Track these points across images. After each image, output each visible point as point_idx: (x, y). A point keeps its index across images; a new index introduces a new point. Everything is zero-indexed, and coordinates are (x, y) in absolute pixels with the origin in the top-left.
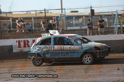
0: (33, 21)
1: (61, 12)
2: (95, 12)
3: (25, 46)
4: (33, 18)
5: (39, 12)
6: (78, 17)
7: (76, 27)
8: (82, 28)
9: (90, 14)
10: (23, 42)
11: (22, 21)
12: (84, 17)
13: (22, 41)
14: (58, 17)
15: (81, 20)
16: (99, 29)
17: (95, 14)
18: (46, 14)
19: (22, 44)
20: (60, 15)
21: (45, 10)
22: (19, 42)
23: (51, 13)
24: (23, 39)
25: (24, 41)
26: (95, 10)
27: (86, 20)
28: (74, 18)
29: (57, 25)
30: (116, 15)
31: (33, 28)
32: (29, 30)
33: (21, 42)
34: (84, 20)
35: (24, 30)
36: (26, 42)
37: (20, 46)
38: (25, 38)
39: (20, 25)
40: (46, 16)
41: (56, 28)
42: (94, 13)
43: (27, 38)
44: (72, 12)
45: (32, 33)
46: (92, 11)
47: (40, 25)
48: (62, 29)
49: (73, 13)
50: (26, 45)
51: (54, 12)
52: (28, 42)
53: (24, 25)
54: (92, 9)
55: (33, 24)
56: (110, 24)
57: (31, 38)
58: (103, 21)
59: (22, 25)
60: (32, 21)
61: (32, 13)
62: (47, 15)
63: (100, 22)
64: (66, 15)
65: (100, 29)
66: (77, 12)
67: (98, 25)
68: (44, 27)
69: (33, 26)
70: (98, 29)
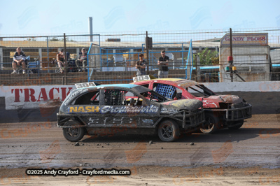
0: (41, 55)
1: (89, 40)
2: (154, 41)
3: (27, 100)
4: (40, 50)
5: (51, 38)
6: (121, 50)
7: (119, 68)
8: (129, 70)
9: (145, 46)
10: (23, 91)
11: (21, 54)
12: (132, 50)
13: (21, 90)
14: (86, 49)
15: (125, 56)
16: (159, 72)
17: (153, 46)
18: (67, 43)
19: (22, 95)
20: (90, 46)
21: (65, 36)
22: (17, 91)
23: (72, 41)
24: (23, 87)
25: (26, 91)
26: (153, 39)
27: (135, 55)
28: (114, 51)
29: (85, 62)
30: (190, 49)
31: (41, 67)
32: (35, 71)
33: (20, 92)
34: (132, 55)
35: (26, 71)
36: (30, 91)
37: (17, 99)
38: (27, 84)
39: (18, 62)
40: (67, 46)
41: (83, 69)
42: (151, 44)
43: (30, 84)
44: (109, 40)
45: (41, 75)
46: (149, 40)
47: (54, 63)
48: (94, 71)
49: (112, 43)
50: (28, 98)
51: (79, 40)
52: (33, 91)
53: (26, 61)
54: (149, 36)
55: (41, 60)
56: (179, 64)
57: (38, 84)
58: (167, 58)
59: (23, 61)
60: (38, 55)
61: (38, 39)
62: (69, 44)
63: (161, 59)
64: (101, 45)
65: (161, 73)
66: (119, 40)
67: (158, 66)
68: (62, 66)
69: (41, 64)
70: (157, 71)
